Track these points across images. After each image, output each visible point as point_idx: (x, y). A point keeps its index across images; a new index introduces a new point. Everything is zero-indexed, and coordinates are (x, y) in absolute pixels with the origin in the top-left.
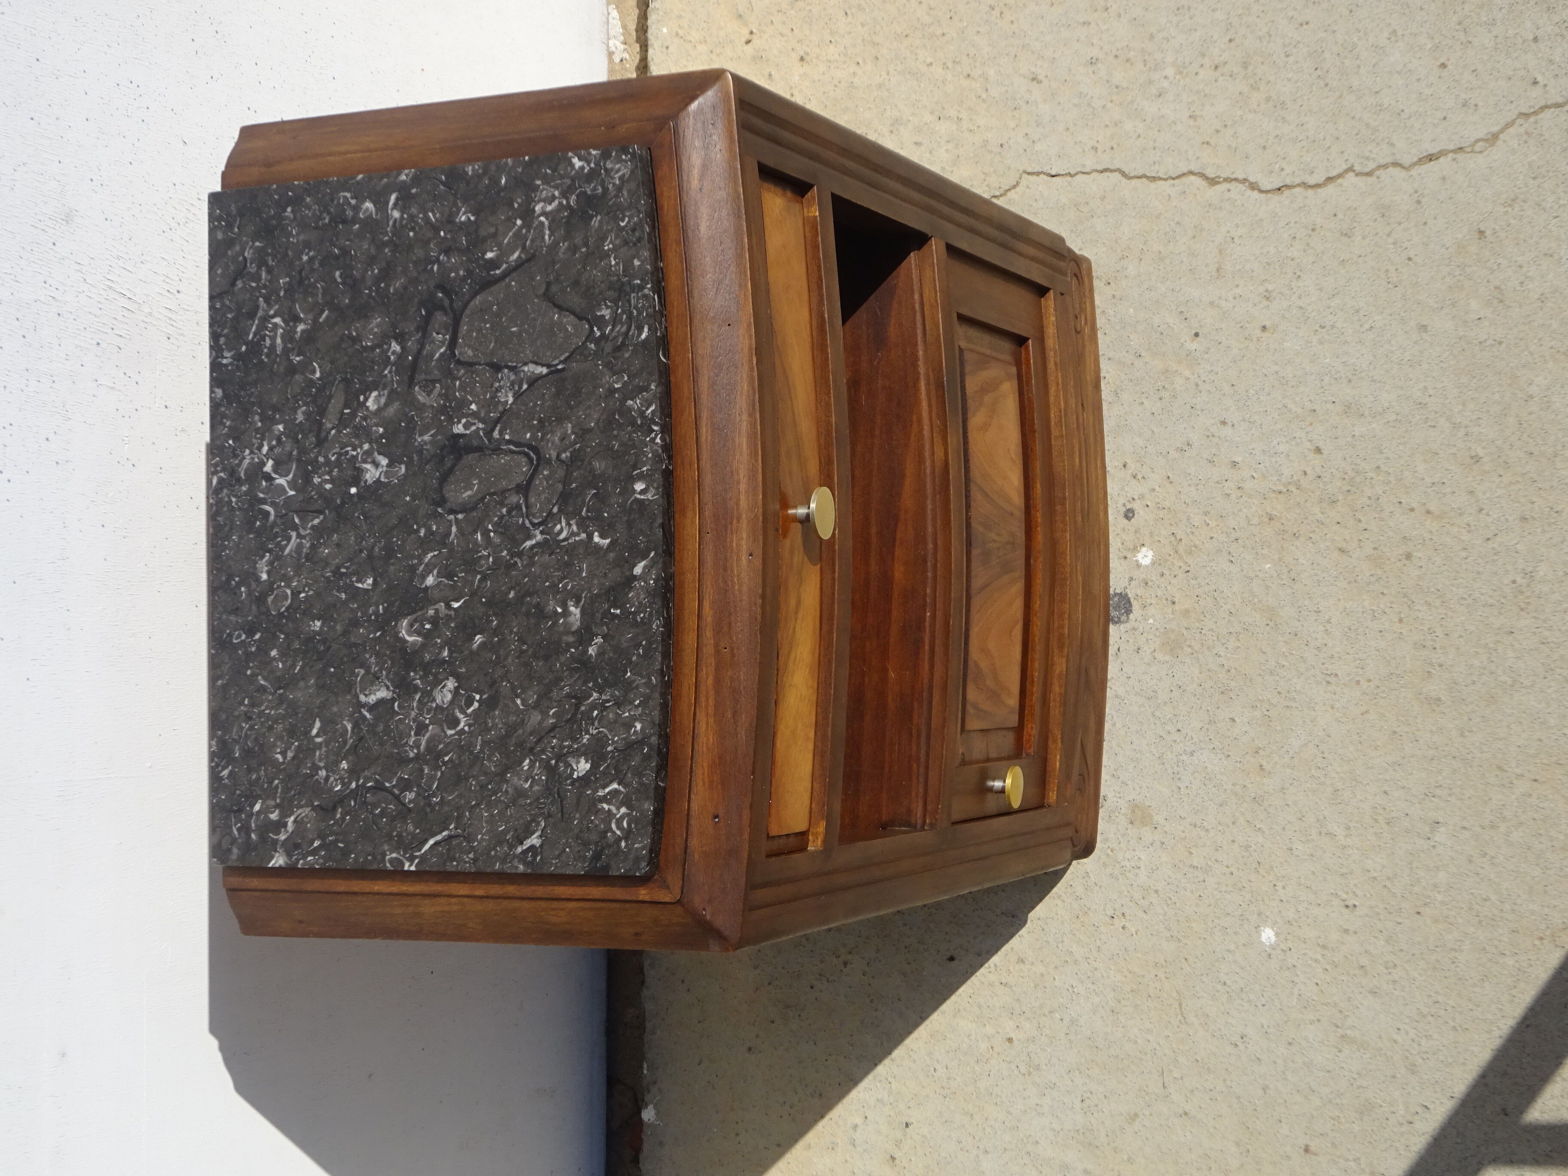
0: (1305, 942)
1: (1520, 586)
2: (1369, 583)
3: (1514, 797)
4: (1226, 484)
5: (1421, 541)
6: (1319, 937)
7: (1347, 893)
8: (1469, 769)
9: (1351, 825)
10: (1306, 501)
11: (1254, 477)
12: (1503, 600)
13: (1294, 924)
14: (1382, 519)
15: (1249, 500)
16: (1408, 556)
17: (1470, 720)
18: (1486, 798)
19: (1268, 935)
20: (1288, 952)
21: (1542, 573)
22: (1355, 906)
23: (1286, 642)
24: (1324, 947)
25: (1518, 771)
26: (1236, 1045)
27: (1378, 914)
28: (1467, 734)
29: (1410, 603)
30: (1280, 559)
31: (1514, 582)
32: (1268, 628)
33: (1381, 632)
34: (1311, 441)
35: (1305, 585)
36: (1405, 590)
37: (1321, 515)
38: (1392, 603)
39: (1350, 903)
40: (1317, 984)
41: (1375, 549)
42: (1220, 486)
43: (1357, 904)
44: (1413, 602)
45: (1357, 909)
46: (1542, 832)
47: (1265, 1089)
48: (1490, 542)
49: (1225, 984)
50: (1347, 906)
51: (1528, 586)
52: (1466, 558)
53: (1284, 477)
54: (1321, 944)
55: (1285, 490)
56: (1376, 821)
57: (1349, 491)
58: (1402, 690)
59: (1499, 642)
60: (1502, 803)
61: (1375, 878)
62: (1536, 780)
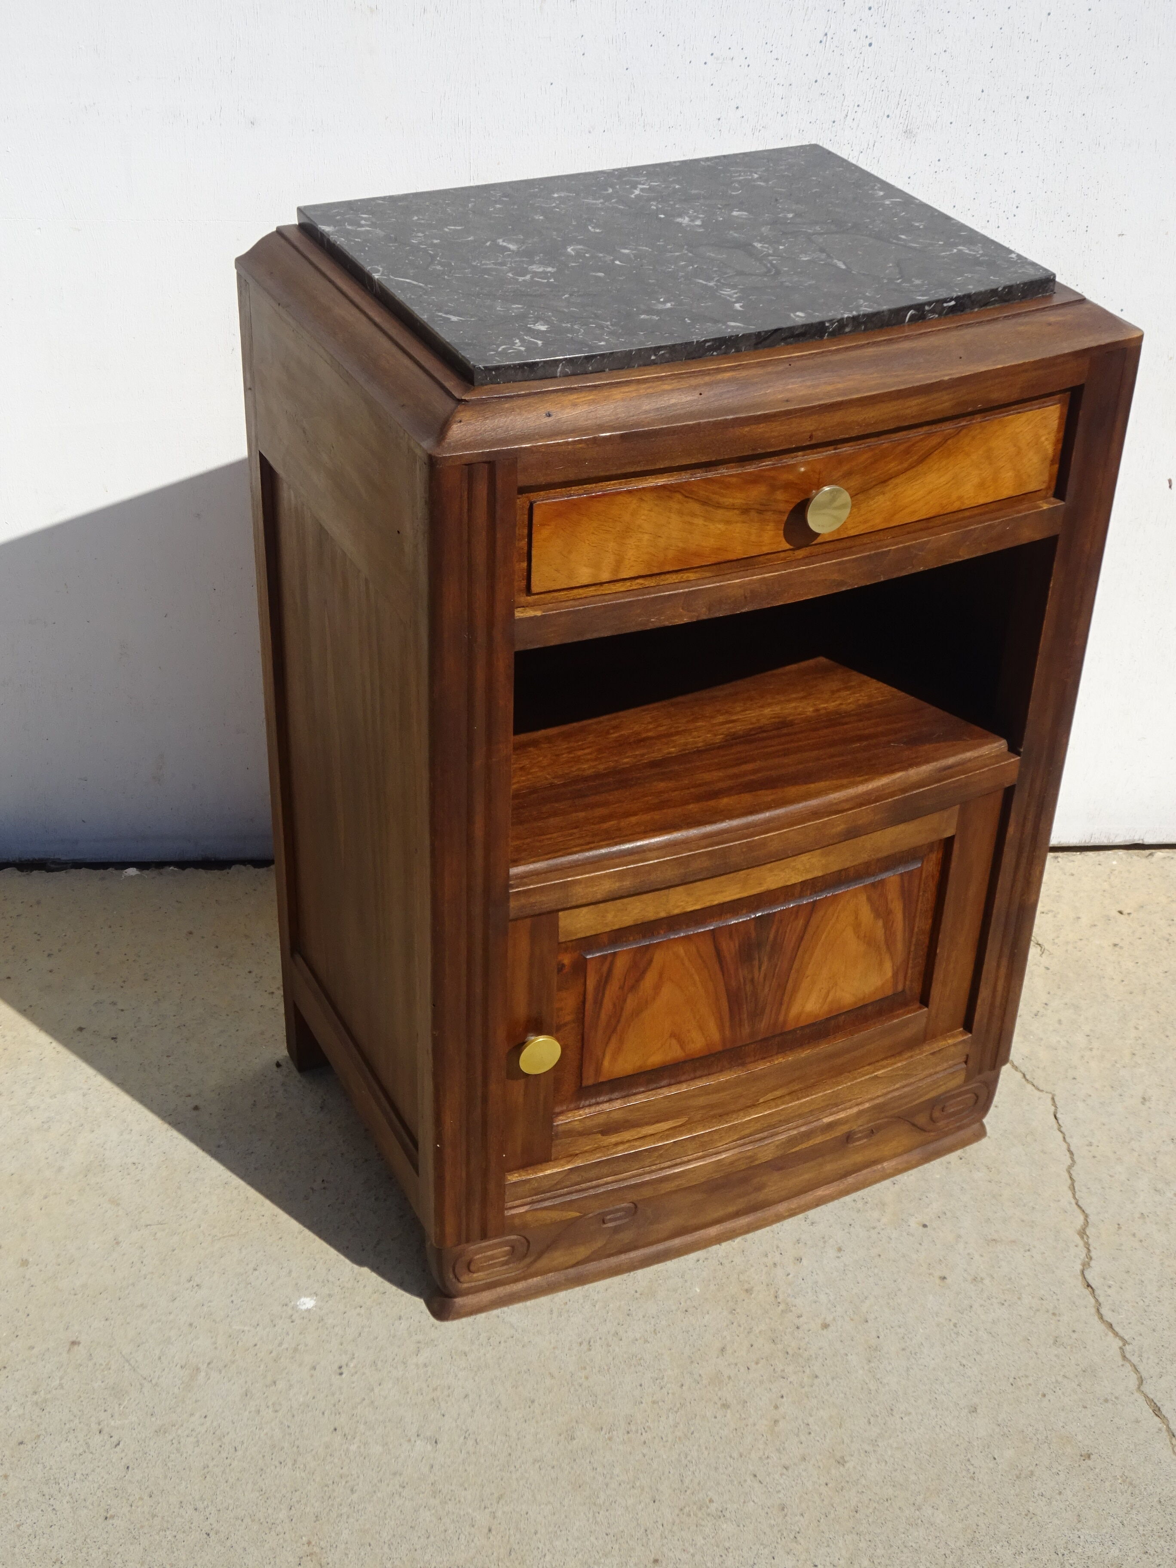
0: (301, 1333)
1: (708, 1507)
2: (691, 1373)
3: (470, 1511)
4: (777, 1254)
5: (743, 1416)
6: (306, 1345)
7: (355, 1367)
8: (498, 1468)
9: (430, 1369)
10: (771, 1318)
11: (788, 1275)
12: (689, 1492)
13: (320, 1324)
14: (761, 1382)
15: (764, 1272)
16: (726, 1406)
17: (553, 1467)
18: (466, 1485)
19: (307, 1303)
20: (290, 1320)
21: (724, 1526)
22: (341, 1374)
23: (620, 1307)
24: (296, 1350)
25: (499, 1514)
26: (190, 1281)
27: (333, 1394)
28: (537, 1466)
29: (675, 1409)
30: (707, 1299)
31: (711, 1501)
32: (633, 1292)
33: (641, 1385)
34: (834, 1319)
35: (682, 1321)
36: (688, 1404)
37: (757, 1331)
38: (674, 1394)
39: (344, 1370)
40: (255, 1345)
41: (729, 1378)
42: (775, 1249)
43: (344, 1376)
44: (676, 1412)
45: (338, 1377)
46: (432, 1538)
47: (143, 1306)
48: (752, 1477)
49: (255, 1270)
50: (340, 1367)
51: (709, 1515)
52: (731, 1457)
53: (793, 1299)
54: (299, 1347)
55: (779, 1300)
56: (435, 1389)
57: (787, 1353)
58: (580, 1406)
59: (643, 1490)
60: (462, 1500)
61: (373, 1390)
62: (490, 1530)
